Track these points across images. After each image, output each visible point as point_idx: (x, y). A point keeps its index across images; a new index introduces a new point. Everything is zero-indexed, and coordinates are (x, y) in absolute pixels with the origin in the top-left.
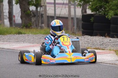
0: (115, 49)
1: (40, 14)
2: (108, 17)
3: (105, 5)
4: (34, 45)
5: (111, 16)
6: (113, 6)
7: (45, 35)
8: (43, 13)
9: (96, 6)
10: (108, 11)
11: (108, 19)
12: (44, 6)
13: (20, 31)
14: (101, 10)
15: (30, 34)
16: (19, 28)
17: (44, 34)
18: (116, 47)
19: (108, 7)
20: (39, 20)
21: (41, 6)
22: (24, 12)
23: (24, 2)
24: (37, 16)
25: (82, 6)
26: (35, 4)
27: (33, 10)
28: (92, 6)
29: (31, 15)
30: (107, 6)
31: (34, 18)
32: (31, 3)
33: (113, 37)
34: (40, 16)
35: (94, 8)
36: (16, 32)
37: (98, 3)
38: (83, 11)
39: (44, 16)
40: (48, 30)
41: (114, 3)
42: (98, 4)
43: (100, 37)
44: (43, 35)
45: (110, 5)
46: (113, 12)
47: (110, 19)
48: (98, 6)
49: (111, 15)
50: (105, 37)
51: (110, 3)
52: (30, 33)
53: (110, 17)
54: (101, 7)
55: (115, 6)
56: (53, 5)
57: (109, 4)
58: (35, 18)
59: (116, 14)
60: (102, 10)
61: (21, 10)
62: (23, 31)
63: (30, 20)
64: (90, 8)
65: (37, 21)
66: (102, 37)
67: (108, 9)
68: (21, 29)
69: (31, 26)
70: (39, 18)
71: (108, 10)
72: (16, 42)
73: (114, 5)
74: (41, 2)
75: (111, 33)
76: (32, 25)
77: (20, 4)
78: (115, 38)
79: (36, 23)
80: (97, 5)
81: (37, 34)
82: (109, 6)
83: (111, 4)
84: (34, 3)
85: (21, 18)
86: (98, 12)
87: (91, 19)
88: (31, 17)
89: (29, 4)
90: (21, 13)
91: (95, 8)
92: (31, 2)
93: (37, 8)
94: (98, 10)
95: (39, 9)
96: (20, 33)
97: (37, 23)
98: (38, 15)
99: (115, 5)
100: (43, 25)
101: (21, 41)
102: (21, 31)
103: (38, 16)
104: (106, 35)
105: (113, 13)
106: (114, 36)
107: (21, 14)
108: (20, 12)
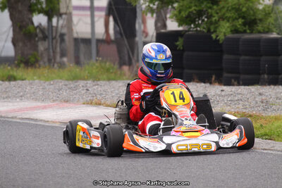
0: (233, 110)
1: (58, 34)
2: (217, 36)
3: (210, 8)
4: (46, 104)
5: (225, 33)
6: (227, 10)
7: (70, 82)
8: (64, 31)
9: (190, 12)
10: (216, 22)
11: (219, 40)
12: (66, 14)
13: (11, 73)
14: (200, 22)
15: (37, 81)
16: (9, 65)
17: (67, 80)
18: (237, 106)
19: (217, 13)
20: (56, 48)
21: (60, 15)
22: (21, 28)
23: (20, 4)
24: (50, 37)
25: (157, 13)
26: (47, 9)
27: (40, 24)
28: (180, 12)
29: (36, 35)
30: (213, 12)
31: (43, 42)
32: (36, 7)
33: (228, 83)
34: (58, 37)
35: (184, 16)
36: (3, 77)
37: (193, 5)
38: (159, 24)
39: (66, 38)
40: (78, 70)
41: (230, 4)
42: (193, 8)
43: (198, 84)
44: (67, 83)
45: (220, 10)
46: (228, 24)
47: (221, 42)
48: (195, 12)
49: (223, 31)
50: (211, 83)
51: (222, 4)
52: (35, 78)
53: (221, 37)
54: (200, 14)
55: (234, 11)
56: (88, 13)
57: (219, 7)
58: (46, 44)
59: (235, 31)
60: (203, 21)
61: (14, 25)
62: (19, 72)
63: (35, 48)
64: (176, 15)
65: (51, 51)
66: (203, 84)
67: (215, 18)
68: (15, 69)
69: (37, 61)
70: (57, 42)
71: (217, 19)
72: (4, 99)
73: (230, 8)
74: (59, 4)
75: (225, 75)
76: (39, 59)
77: (9, 10)
78: (233, 85)
79: (49, 55)
80: (191, 10)
81: (52, 80)
82: (218, 11)
83: (223, 7)
84: (42, 8)
85: (14, 42)
86: (192, 26)
87: (178, 43)
88: (38, 41)
89: (32, 9)
90: (14, 31)
91: (187, 17)
92: (36, 4)
93: (50, 20)
94: (193, 21)
95: (54, 20)
96: (11, 78)
97: (52, 54)
98: (54, 34)
99: (233, 9)
100: (65, 59)
101: (15, 97)
102: (15, 74)
103: (53, 39)
104: (213, 79)
105: (228, 27)
106: (231, 81)
107: (14, 35)
108: (12, 29)
